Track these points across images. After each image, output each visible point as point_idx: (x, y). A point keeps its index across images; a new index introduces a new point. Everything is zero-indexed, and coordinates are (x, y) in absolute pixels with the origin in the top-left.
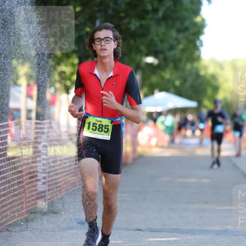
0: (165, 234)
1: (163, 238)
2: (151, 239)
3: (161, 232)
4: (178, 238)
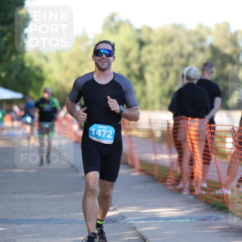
4: (5, 228)
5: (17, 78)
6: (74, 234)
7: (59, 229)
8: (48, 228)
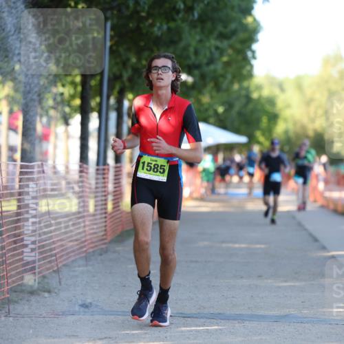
0: (202, 320)
1: (200, 326)
2: (183, 329)
3: (196, 318)
4: (221, 326)
5: (240, 114)
6: (318, 338)
7: (298, 331)
8: (282, 328)
